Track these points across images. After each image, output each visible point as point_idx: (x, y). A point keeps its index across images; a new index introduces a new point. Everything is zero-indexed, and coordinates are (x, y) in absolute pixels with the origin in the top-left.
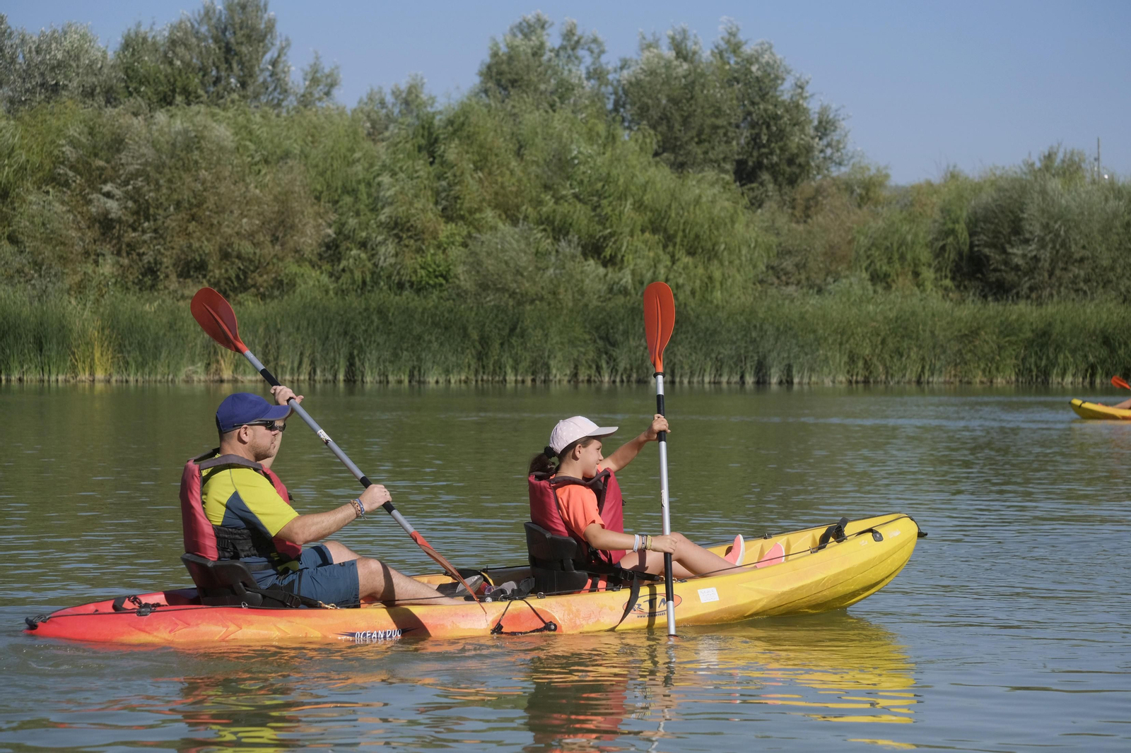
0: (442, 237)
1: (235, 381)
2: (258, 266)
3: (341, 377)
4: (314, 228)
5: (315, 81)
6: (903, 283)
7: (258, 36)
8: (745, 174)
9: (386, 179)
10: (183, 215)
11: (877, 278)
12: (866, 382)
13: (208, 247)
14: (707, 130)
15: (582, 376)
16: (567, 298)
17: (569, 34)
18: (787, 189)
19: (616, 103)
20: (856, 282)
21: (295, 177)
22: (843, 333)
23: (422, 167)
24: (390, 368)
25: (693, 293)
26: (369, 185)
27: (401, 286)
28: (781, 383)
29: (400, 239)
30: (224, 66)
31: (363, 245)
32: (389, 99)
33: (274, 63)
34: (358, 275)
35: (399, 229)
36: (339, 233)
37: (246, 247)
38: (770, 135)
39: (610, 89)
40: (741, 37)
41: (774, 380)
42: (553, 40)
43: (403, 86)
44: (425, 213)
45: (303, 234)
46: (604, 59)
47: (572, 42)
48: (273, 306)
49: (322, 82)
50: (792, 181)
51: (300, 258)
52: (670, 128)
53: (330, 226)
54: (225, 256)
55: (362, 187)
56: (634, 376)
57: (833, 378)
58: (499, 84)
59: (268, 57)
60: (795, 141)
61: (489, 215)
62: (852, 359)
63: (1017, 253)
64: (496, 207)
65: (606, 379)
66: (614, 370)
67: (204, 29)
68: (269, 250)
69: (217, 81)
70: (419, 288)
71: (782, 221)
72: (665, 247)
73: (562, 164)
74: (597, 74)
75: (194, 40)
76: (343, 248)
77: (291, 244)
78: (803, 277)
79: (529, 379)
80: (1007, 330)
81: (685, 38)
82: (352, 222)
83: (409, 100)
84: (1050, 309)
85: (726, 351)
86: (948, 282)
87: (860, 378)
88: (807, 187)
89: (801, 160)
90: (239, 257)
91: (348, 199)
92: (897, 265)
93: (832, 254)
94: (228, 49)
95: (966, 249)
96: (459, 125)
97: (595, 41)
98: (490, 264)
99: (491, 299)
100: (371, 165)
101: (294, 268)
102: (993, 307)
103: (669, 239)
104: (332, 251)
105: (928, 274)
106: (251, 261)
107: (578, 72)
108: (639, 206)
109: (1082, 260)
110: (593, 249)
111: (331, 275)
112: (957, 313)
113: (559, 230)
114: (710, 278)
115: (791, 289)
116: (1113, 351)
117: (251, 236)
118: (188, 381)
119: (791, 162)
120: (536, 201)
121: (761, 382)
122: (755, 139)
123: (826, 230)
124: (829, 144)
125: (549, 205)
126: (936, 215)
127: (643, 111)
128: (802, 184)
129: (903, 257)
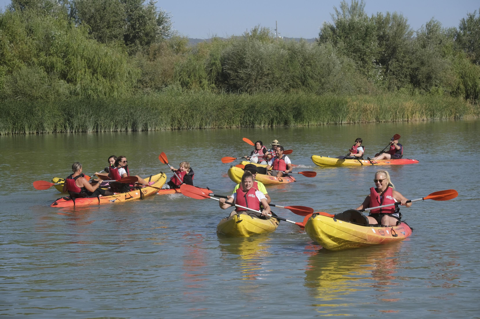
6: (195, 86)
8: (128, 39)
11: (184, 84)
12: (179, 129)
14: (111, 23)
15: (58, 130)
16: (52, 97)
19: (72, 11)
20: (176, 87)
22: (169, 109)
25: (105, 94)
28: (143, 131)
38: (139, 23)
39: (69, 5)
41: (140, 130)
50: (148, 43)
52: (96, 22)
56: (81, 130)
57: (165, 128)
58: (19, 3)
60: (149, 27)
61: (17, 61)
62: (173, 120)
63: (242, 72)
64: (20, 58)
65: (69, 131)
66: (72, 128)
71: (144, 61)
72: (93, 74)
73: (48, 38)
78: (153, 84)
79: (35, 132)
80: (237, 106)
85: (118, 119)
86: (214, 85)
87: (176, 127)
88: (155, 45)
89: (152, 34)
92: (193, 78)
93: (164, 73)
95: (220, 71)
98: (19, 83)
99: (19, 98)
102: (232, 96)
103: (94, 72)
105: (205, 82)
109: (268, 75)
110: (64, 76)
112: (217, 99)
113: (50, 69)
114: (112, 87)
115: (149, 89)
116: (280, 113)
119: (147, 35)
120: (37, 56)
121: (134, 131)
122: (133, 26)
123: (162, 64)
124: (163, 28)
125: (43, 57)
126: (208, 57)
127: (84, 14)
128: (152, 45)
129: (194, 74)
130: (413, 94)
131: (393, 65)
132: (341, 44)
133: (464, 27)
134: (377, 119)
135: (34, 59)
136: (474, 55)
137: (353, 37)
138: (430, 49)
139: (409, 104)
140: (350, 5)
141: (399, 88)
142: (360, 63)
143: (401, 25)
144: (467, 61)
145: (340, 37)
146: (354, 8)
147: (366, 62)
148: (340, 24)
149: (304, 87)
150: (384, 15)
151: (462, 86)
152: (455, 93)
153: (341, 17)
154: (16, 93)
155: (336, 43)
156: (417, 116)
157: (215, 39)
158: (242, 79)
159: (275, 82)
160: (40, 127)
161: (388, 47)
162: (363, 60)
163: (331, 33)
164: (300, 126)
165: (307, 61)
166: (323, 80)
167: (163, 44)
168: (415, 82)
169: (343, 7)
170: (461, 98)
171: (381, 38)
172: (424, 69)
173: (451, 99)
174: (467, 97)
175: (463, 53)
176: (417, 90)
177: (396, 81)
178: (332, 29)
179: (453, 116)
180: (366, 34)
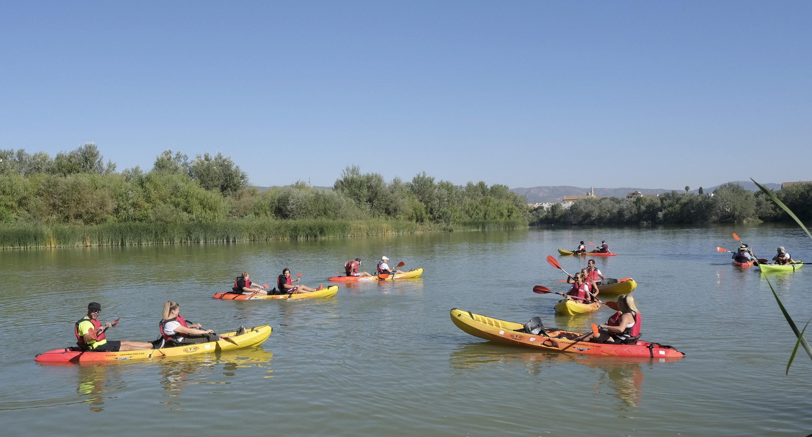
0: (146, 207)
1: (91, 246)
3: (120, 244)
4: (111, 205)
5: (110, 166)
6: (263, 215)
7: (95, 155)
8: (223, 189)
9: (130, 192)
10: (75, 203)
11: (257, 214)
12: (254, 240)
13: (83, 211)
14: (213, 178)
15: (183, 241)
16: (179, 222)
17: (178, 154)
18: (234, 192)
19: (190, 171)
20: (251, 215)
21: (106, 193)
22: (248, 229)
23: (139, 189)
24: (133, 241)
25: (210, 219)
26: (126, 194)
27: (135, 219)
28: (233, 241)
29: (135, 208)
30: (85, 163)
31: (125, 209)
32: (131, 171)
33: (99, 162)
34: (124, 217)
35: (134, 205)
36: (118, 206)
37: (93, 211)
38: (230, 178)
39: (189, 168)
40: (222, 155)
41: (231, 241)
42: (173, 156)
43: (134, 168)
44: (141, 201)
45: (109, 207)
46: (187, 161)
47: (178, 156)
48: (100, 226)
49: (112, 167)
50: (235, 190)
51: (108, 213)
52: (204, 178)
53: (116, 205)
54: (87, 213)
55: (124, 195)
56: (196, 241)
57: (246, 240)
58: (159, 167)
59: (97, 160)
60: (235, 181)
61: (158, 201)
62: (250, 235)
63: (289, 208)
64: (160, 199)
65: (189, 242)
66: (191, 240)
67: (79, 153)
68: (99, 211)
69: (83, 167)
70: (141, 220)
71: (232, 200)
72: (203, 209)
73: (176, 188)
74: (185, 164)
75: (77, 156)
76: (119, 210)
77: (105, 209)
78: (238, 214)
79: (169, 243)
80: (287, 227)
81: (208, 155)
82: (122, 203)
83: (136, 170)
84: (297, 221)
85: (219, 234)
86: (274, 215)
87: (252, 239)
88: (239, 191)
89: (238, 185)
90: (91, 213)
91: (121, 198)
92: (261, 211)
93: (245, 207)
94: (86, 158)
95: (277, 206)
96: (148, 179)
97: (185, 156)
98: (159, 214)
99: (159, 223)
100: (126, 188)
101: (106, 216)
102: (284, 221)
103: (204, 207)
104: (117, 211)
105: (269, 213)
106: (94, 214)
107: (179, 164)
108: (197, 198)
109: (304, 208)
110: (185, 209)
111: (116, 217)
112: (275, 223)
113: (177, 205)
114: (215, 216)
115: (236, 217)
116: (312, 231)
117: (94, 208)
118: (78, 246)
119: (235, 185)
120: (170, 198)
121: (228, 242)
122: (226, 180)
123: (244, 202)
124: (244, 181)
125: (173, 199)
126: (270, 198)
127: (197, 173)
128: (238, 191)
129: (262, 208)
130: (387, 219)
131: (376, 202)
132: (346, 191)
133: (415, 181)
134: (367, 234)
135: (168, 199)
136: (421, 197)
137: (353, 187)
138: (396, 194)
139: (385, 225)
140: (351, 168)
141: (379, 216)
142: (357, 201)
143: (380, 180)
144: (417, 201)
145: (346, 187)
146: (353, 170)
147: (361, 201)
148: (346, 179)
149: (325, 216)
150: (371, 174)
151: (414, 215)
152: (410, 219)
153: (346, 175)
154: (157, 220)
155: (343, 190)
156: (390, 232)
157: (274, 188)
158: (289, 211)
159: (307, 213)
160: (172, 240)
161: (373, 192)
162: (359, 200)
163: (340, 184)
164: (323, 238)
165: (326, 201)
166: (336, 212)
167: (244, 190)
168: (388, 212)
169: (347, 170)
170: (414, 222)
171: (369, 187)
172: (393, 205)
173: (409, 222)
174: (417, 221)
175: (415, 196)
176: (389, 217)
177: (377, 212)
178: (341, 182)
179: (410, 232)
180: (360, 186)
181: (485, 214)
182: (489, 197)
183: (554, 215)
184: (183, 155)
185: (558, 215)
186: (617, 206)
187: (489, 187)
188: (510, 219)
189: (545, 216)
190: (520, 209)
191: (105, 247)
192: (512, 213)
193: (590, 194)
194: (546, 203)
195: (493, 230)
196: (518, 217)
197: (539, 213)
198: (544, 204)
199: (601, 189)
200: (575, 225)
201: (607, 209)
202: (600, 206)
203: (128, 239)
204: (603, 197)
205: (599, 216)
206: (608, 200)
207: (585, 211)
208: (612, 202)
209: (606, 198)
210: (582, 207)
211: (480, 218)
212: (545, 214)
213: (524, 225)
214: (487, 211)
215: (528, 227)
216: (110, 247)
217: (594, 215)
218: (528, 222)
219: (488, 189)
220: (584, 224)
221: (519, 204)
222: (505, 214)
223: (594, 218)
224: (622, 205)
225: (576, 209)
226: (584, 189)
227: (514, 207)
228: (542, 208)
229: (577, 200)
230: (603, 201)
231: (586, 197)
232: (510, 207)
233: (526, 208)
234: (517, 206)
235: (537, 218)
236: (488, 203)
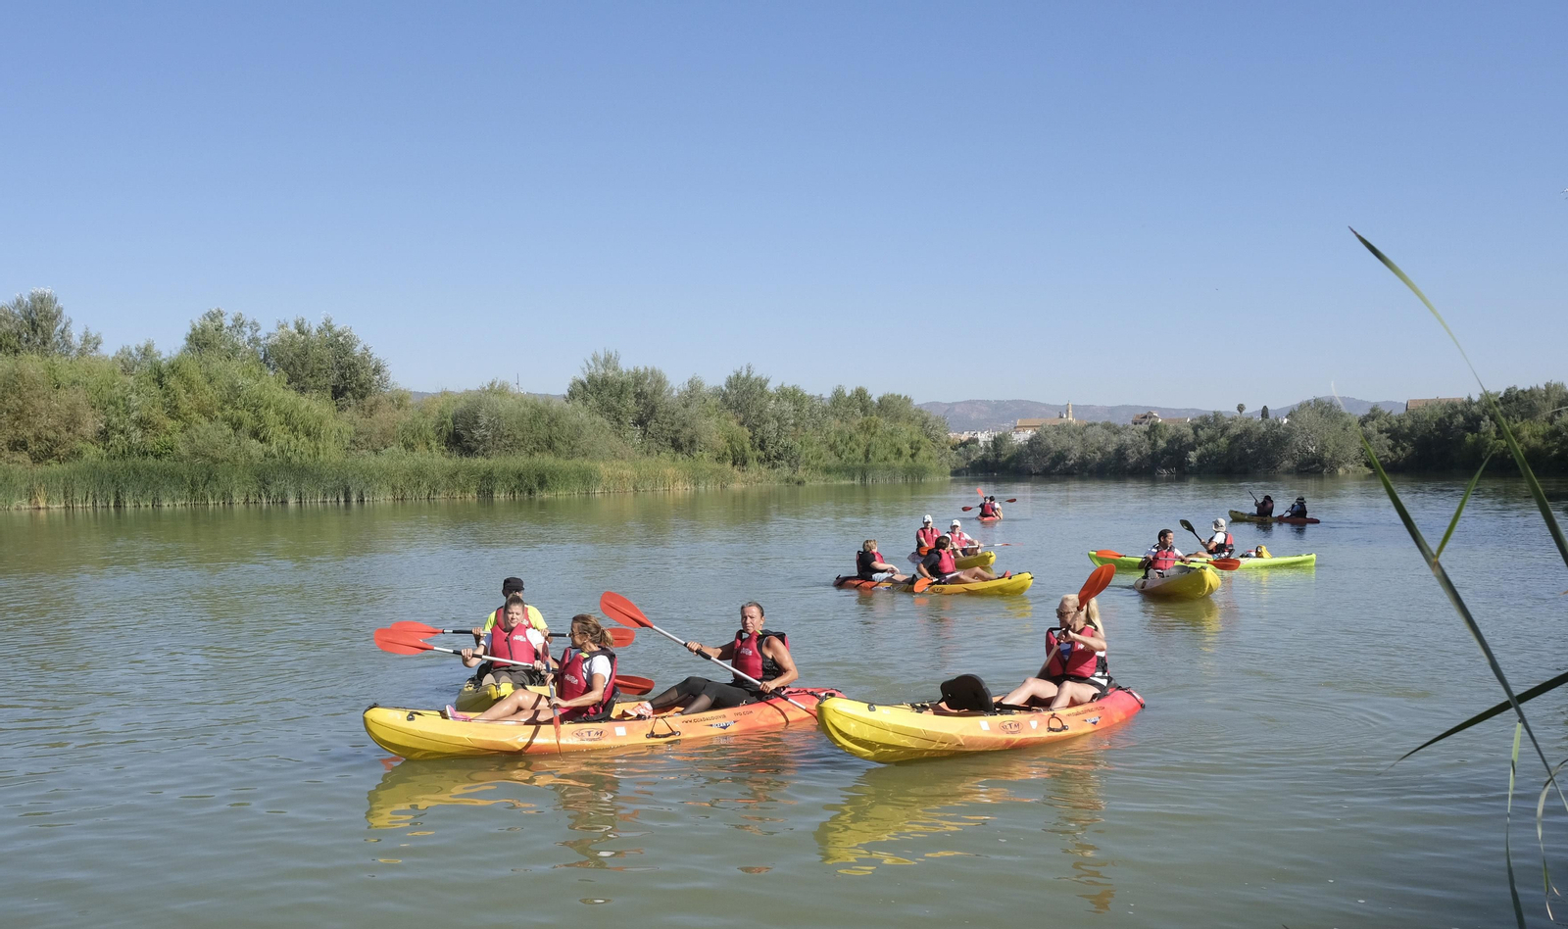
0: (168, 428)
1: (48, 508)
2: (57, 443)
3: (112, 504)
4: (91, 424)
5: (86, 341)
6: (421, 448)
7: (53, 318)
8: (338, 393)
9: (133, 396)
10: (12, 417)
11: (409, 446)
12: (402, 499)
13: (29, 434)
14: (316, 371)
15: (251, 499)
16: (242, 460)
17: (237, 320)
18: (361, 401)
19: (265, 355)
20: (396, 448)
21: (80, 397)
22: (389, 475)
23: (154, 389)
24: (141, 499)
25: (309, 455)
26: (124, 399)
27: (145, 454)
28: (358, 501)
29: (145, 429)
30: (31, 333)
31: (122, 432)
32: (134, 352)
33: (63, 332)
34: (120, 449)
35: (143, 424)
36: (107, 425)
37: (51, 434)
38: (351, 373)
39: (262, 349)
40: (333, 323)
41: (354, 500)
42: (228, 322)
43: (142, 345)
44: (158, 415)
45: (85, 427)
46: (258, 334)
47: (238, 323)
48: (65, 467)
49: (91, 342)
50: (363, 397)
51: (85, 440)
52: (295, 369)
53: (102, 422)
54: (38, 439)
55: (120, 401)
56: (280, 500)
57: (384, 498)
58: (197, 345)
59: (58, 328)
60: (362, 377)
61: (195, 415)
62: (394, 488)
63: (477, 434)
64: (199, 412)
65: (264, 501)
66: (268, 497)
67: (17, 311)
68: (65, 435)
69: (28, 341)
70: (158, 456)
71: (356, 418)
72: (293, 433)
73: (234, 389)
74: (254, 340)
75: (12, 318)
76: (110, 433)
77: (78, 432)
78: (370, 445)
79: (221, 502)
80: (472, 472)
81: (303, 323)
82: (115, 420)
83: (146, 352)
84: (491, 462)
85: (329, 486)
86: (444, 447)
87: (400, 497)
88: (370, 400)
89: (367, 386)
90: (47, 439)
91: (112, 407)
92: (418, 439)
93: (383, 432)
94: (33, 323)
95: (452, 431)
96: (174, 368)
97: (254, 323)
98: (198, 442)
99: (199, 461)
100: (125, 388)
101: (82, 445)
102: (465, 461)
103: (294, 429)
104: (104, 435)
105: (434, 443)
106: (55, 441)
107: (243, 340)
108: (278, 412)
109: (508, 436)
110: (255, 434)
111: (104, 448)
112: (447, 465)
113: (237, 426)
114: (317, 448)
115: (365, 451)
116: (523, 480)
117: (54, 428)
118: (18, 509)
119: (361, 386)
120: (222, 409)
121: (347, 501)
122: (343, 376)
123: (381, 422)
124: (381, 378)
125: (229, 411)
126: (437, 413)
127: (279, 360)
128: (368, 399)
129: (420, 435)
130: (674, 460)
131: (652, 425)
132: (593, 401)
133: (730, 384)
134: (635, 488)
135: (217, 413)
136: (742, 416)
137: (606, 393)
138: (692, 410)
139: (670, 471)
140: (603, 357)
141: (659, 453)
142: (615, 423)
143: (660, 381)
144: (734, 423)
145: (592, 393)
146: (607, 361)
147: (622, 423)
148: (591, 379)
149: (550, 451)
150: (642, 369)
151: (729, 451)
152: (720, 459)
153: (593, 370)
154: (195, 454)
155: (585, 400)
156: (679, 485)
157: (445, 393)
158: (476, 440)
159: (513, 446)
160: (227, 496)
161: (646, 405)
162: (618, 420)
163: (580, 388)
164: (546, 496)
165: (553, 421)
166: (572, 442)
167: (381, 397)
168: (677, 446)
169: (594, 359)
170: (729, 464)
171: (638, 396)
172: (687, 431)
173: (717, 466)
174: (734, 464)
175: (730, 413)
176: (679, 455)
177: (655, 445)
178: (583, 385)
179: (719, 485)
180: (620, 391)
181: (867, 452)
182: (875, 417)
183: (998, 455)
184: (249, 320)
185: (1005, 455)
186: (1115, 439)
187: (875, 399)
188: (914, 461)
189: (982, 456)
190: (935, 442)
191: (80, 510)
192: (919, 449)
193: (1065, 416)
194: (982, 432)
195: (881, 482)
196: (930, 458)
197: (971, 451)
198: (979, 433)
199: (1087, 408)
200: (1037, 474)
201: (1096, 445)
202: (1083, 440)
203: (131, 494)
204: (1090, 422)
205: (1082, 458)
206: (1098, 428)
207: (1055, 449)
208: (1105, 431)
209: (1095, 424)
210: (1050, 441)
211: (856, 459)
212: (981, 453)
213: (942, 473)
214: (869, 445)
215: (950, 478)
216: (90, 510)
217: (1072, 456)
218: (948, 468)
219: (872, 403)
220: (1053, 474)
221: (933, 432)
222: (904, 453)
223: (1072, 462)
224: (1123, 437)
225: (1039, 443)
226: (1055, 408)
227: (923, 438)
228: (975, 441)
229: (1042, 426)
230: (1089, 430)
231: (1059, 422)
232: (915, 438)
233: (944, 440)
234: (928, 436)
235: (965, 462)
236: (872, 430)
